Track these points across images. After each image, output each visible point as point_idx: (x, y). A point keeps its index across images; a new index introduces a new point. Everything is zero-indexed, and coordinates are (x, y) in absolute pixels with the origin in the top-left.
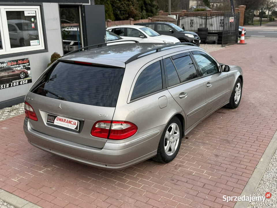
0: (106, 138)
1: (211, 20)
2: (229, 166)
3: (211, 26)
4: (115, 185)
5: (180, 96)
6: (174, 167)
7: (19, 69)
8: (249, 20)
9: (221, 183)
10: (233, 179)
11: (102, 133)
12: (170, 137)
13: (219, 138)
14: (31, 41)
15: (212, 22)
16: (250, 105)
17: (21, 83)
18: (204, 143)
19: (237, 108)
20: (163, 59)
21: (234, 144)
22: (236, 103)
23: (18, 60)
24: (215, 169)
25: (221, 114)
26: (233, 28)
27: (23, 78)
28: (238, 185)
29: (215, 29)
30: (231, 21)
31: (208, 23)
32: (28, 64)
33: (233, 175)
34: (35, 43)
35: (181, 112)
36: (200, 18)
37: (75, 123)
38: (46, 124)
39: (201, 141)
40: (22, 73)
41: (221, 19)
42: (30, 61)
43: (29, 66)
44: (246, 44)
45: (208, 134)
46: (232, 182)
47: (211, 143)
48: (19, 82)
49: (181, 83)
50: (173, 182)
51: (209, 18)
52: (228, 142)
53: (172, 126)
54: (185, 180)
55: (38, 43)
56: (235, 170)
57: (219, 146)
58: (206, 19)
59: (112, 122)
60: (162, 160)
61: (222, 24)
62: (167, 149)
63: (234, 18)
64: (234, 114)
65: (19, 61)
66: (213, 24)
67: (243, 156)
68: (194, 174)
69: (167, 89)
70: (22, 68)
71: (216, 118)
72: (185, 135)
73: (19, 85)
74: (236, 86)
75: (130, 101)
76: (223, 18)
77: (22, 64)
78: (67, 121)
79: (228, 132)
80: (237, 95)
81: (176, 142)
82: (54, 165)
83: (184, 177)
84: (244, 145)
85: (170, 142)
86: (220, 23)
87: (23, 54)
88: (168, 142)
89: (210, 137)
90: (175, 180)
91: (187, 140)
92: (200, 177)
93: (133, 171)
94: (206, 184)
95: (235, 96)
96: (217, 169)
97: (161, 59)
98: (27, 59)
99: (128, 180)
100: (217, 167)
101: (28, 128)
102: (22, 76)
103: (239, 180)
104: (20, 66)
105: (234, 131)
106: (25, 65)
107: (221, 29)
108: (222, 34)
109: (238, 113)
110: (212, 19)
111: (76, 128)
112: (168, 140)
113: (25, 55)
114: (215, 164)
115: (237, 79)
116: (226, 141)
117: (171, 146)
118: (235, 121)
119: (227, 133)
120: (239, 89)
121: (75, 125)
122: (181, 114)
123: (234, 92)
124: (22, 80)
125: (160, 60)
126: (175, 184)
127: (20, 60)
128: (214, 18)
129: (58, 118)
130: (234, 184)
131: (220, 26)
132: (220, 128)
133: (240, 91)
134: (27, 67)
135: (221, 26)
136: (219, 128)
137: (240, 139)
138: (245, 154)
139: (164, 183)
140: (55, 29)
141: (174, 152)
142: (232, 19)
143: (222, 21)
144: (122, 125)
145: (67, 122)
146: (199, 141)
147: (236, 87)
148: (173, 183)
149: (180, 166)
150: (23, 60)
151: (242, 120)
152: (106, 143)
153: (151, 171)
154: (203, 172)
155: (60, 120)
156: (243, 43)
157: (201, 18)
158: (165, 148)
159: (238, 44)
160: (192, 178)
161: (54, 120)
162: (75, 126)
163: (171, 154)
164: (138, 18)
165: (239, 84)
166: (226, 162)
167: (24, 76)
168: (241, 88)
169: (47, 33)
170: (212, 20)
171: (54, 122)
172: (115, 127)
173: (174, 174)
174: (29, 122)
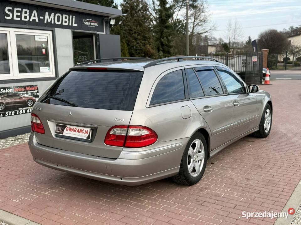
0: (122, 146)
1: (232, 60)
2: (263, 189)
3: (233, 66)
4: (131, 206)
5: (205, 109)
6: (200, 189)
7: (26, 95)
8: (273, 64)
9: (255, 204)
10: (269, 201)
11: (117, 141)
12: (194, 155)
13: (249, 164)
14: (41, 68)
15: (234, 62)
16: (282, 135)
17: (28, 111)
18: (233, 168)
19: (267, 138)
20: (185, 69)
21: (267, 169)
22: (266, 131)
23: (26, 86)
24: (247, 191)
25: (249, 143)
26: (257, 68)
27: (31, 106)
28: (275, 206)
29: (237, 70)
30: (254, 61)
31: (229, 63)
32: (37, 91)
33: (269, 197)
34: (45, 70)
35: (206, 128)
36: (220, 58)
37: (87, 131)
38: (53, 135)
39: (229, 166)
40: (30, 101)
41: (243, 59)
42: (39, 88)
43: (37, 94)
44: (272, 84)
45: (237, 160)
46: (268, 203)
47: (241, 168)
48: (26, 110)
49: (205, 96)
50: (199, 203)
51: (230, 58)
52: (260, 167)
53: (195, 143)
54: (213, 201)
55: (48, 70)
56: (271, 192)
57: (250, 171)
58: (227, 59)
59: (129, 127)
60: (185, 181)
61: (245, 64)
62: (190, 168)
63: (258, 58)
64: (265, 142)
65: (27, 88)
66: (235, 65)
67: (278, 180)
68: (222, 196)
69: (190, 100)
70: (30, 95)
71: (245, 146)
72: (211, 156)
73: (25, 113)
74: (265, 112)
75: (150, 105)
76: (245, 58)
77: (30, 91)
78: (78, 129)
79: (260, 158)
80: (266, 122)
81: (201, 162)
82: (61, 187)
83: (212, 199)
84: (279, 170)
85: (194, 161)
86: (242, 63)
87: (31, 80)
88: (192, 160)
89: (239, 162)
90: (201, 202)
91: (212, 165)
92: (230, 199)
93: (152, 193)
94: (237, 206)
95: (264, 123)
96: (249, 192)
97: (183, 68)
98: (36, 86)
99: (146, 201)
100: (249, 190)
101: (34, 143)
102: (30, 103)
103: (275, 201)
104: (28, 93)
105: (265, 157)
106: (33, 93)
107: (244, 69)
108: (245, 75)
109: (269, 141)
110: (234, 59)
111: (88, 137)
112: (192, 159)
113: (34, 81)
114: (247, 187)
115: (266, 105)
116: (258, 166)
117: (195, 165)
118: (266, 149)
119: (258, 159)
120: (269, 116)
121: (87, 133)
122: (206, 129)
123: (263, 119)
124: (30, 107)
125: (182, 70)
126: (201, 205)
127: (28, 86)
128: (236, 58)
129: (68, 128)
130: (270, 205)
131: (242, 66)
132: (250, 155)
133: (270, 118)
134: (35, 94)
135: (244, 66)
136: (248, 155)
137: (273, 164)
138: (280, 178)
139: (188, 204)
140: (67, 57)
141: (199, 173)
142: (255, 58)
143: (244, 61)
144: (140, 130)
145: (78, 132)
146: (226, 166)
147: (266, 114)
148: (199, 205)
149: (206, 188)
150: (31, 86)
151: (274, 148)
152: (122, 152)
153: (172, 193)
154: (234, 194)
155: (70, 130)
156: (268, 84)
157: (222, 59)
158: (189, 166)
159: (263, 85)
160: (220, 199)
161: (63, 131)
162: (87, 135)
163: (195, 175)
164: (155, 57)
165: (268, 111)
166: (259, 185)
167: (32, 103)
168: (270, 116)
169: (59, 60)
170: (234, 61)
171: (63, 133)
172: (132, 133)
173: (199, 196)
174: (35, 136)
